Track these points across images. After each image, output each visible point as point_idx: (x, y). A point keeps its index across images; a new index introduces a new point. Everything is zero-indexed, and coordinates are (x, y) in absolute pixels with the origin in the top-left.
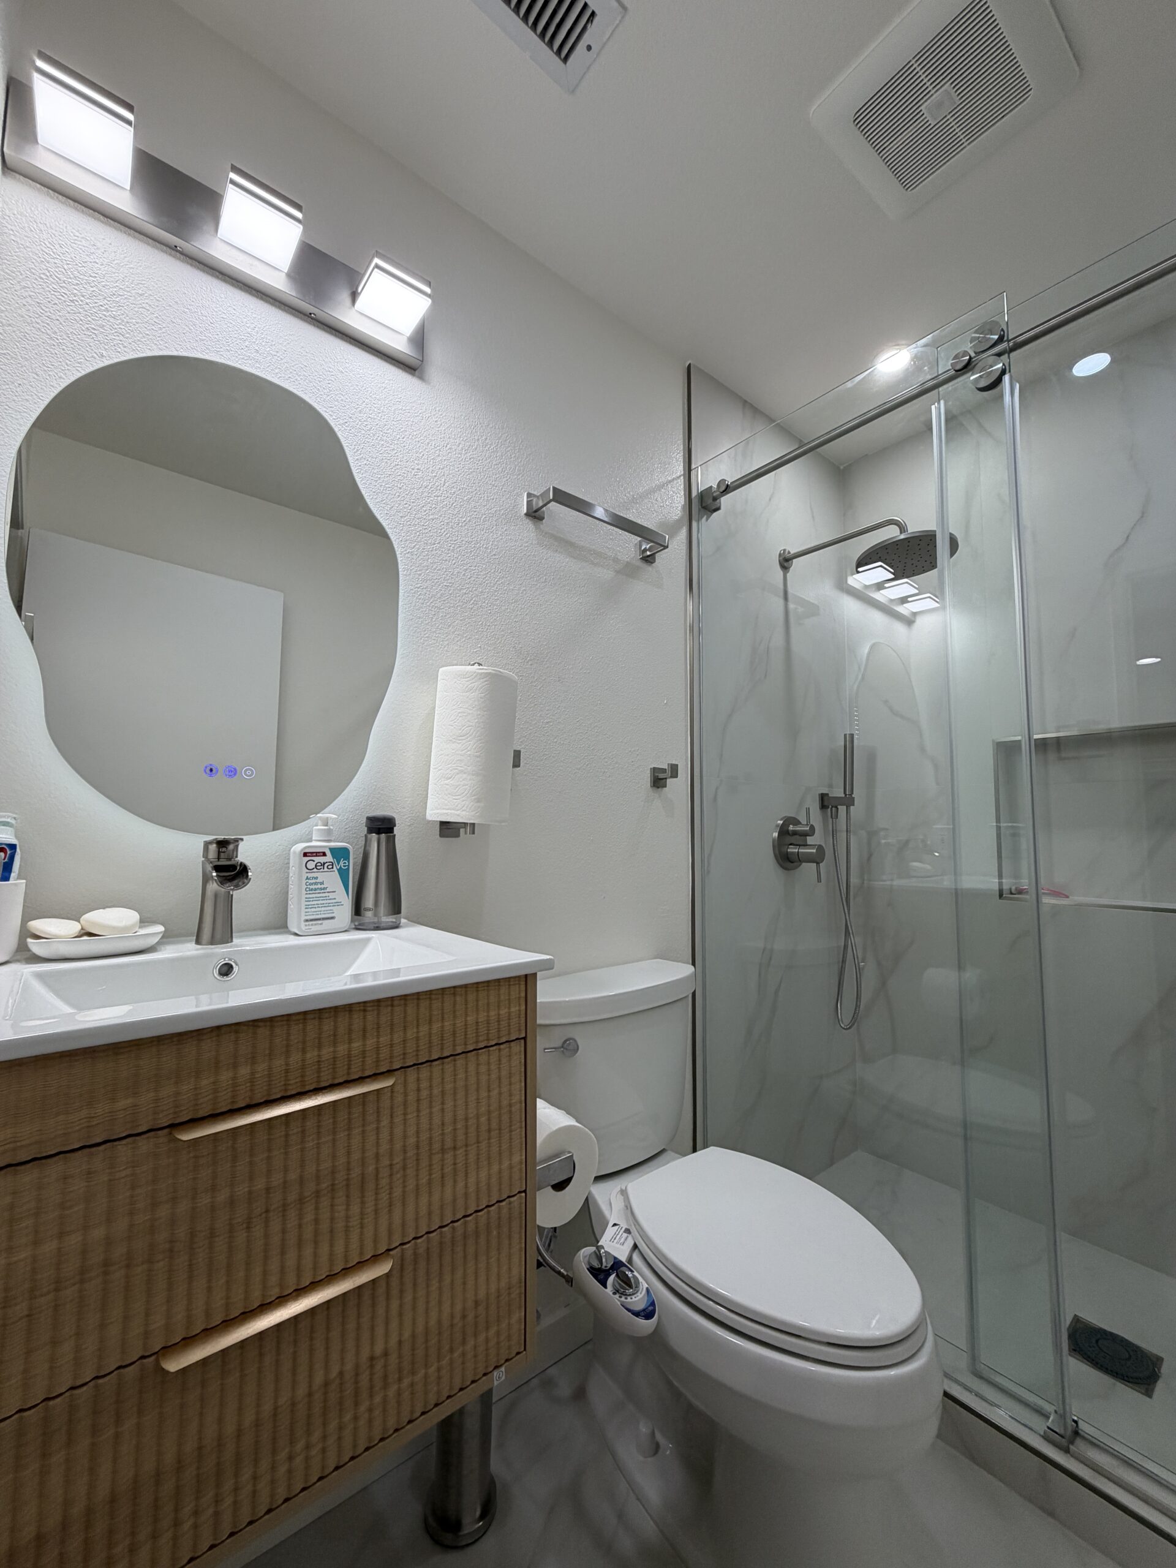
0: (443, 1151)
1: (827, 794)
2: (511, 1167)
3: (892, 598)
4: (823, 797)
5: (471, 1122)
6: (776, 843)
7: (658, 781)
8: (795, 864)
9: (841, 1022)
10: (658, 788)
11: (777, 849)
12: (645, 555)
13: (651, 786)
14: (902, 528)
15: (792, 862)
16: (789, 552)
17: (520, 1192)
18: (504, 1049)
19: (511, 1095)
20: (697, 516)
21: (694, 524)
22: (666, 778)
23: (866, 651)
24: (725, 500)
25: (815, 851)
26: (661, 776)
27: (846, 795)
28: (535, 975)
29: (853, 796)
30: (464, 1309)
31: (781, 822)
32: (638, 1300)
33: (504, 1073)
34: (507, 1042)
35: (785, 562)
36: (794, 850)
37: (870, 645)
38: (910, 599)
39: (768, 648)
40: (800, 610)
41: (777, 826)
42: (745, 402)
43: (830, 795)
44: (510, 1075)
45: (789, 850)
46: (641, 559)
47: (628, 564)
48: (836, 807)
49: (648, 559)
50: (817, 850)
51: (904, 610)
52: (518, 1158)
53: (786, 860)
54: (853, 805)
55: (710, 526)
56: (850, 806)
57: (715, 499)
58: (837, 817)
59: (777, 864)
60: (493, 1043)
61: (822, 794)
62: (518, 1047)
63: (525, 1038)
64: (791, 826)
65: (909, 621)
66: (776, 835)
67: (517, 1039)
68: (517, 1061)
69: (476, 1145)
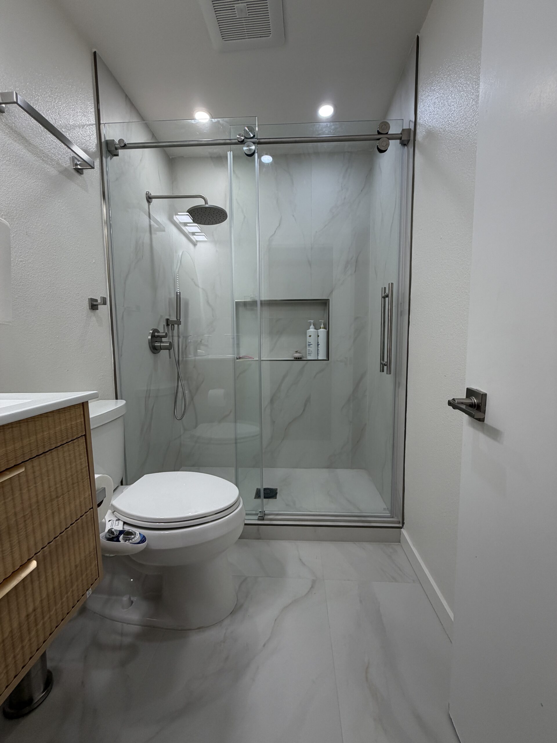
0: (52, 500)
1: (169, 319)
2: (85, 498)
3: (190, 231)
4: (167, 320)
5: (64, 482)
6: (150, 341)
7: (94, 306)
8: (158, 351)
9: (177, 418)
10: (94, 310)
11: (150, 344)
12: (77, 167)
13: (90, 309)
14: (206, 202)
15: (157, 350)
16: (151, 194)
17: (90, 509)
18: (75, 442)
19: (81, 465)
20: (105, 155)
21: (104, 159)
22: (98, 305)
23: (181, 254)
24: (121, 152)
25: (168, 344)
26: (95, 303)
27: (177, 320)
28: (88, 401)
29: (181, 320)
30: (71, 572)
31: (151, 331)
32: (137, 538)
33: (77, 454)
34: (77, 438)
35: (149, 199)
36: (158, 344)
37: (182, 252)
38: (196, 234)
39: (143, 243)
40: (156, 226)
41: (150, 333)
42: (127, 96)
43: (170, 320)
44: (80, 455)
45: (156, 344)
46: (74, 169)
47: (66, 170)
48: (174, 325)
49: (79, 170)
50: (169, 344)
51: (194, 238)
52: (88, 493)
53: (155, 350)
54: (181, 324)
55: (112, 163)
56: (179, 325)
57: (116, 149)
58: (174, 330)
59: (151, 351)
60: (70, 440)
61: (167, 319)
62: (83, 440)
63: (85, 435)
64: (156, 333)
65: (195, 244)
66: (150, 337)
67: (82, 436)
68: (83, 447)
69: (68, 493)
